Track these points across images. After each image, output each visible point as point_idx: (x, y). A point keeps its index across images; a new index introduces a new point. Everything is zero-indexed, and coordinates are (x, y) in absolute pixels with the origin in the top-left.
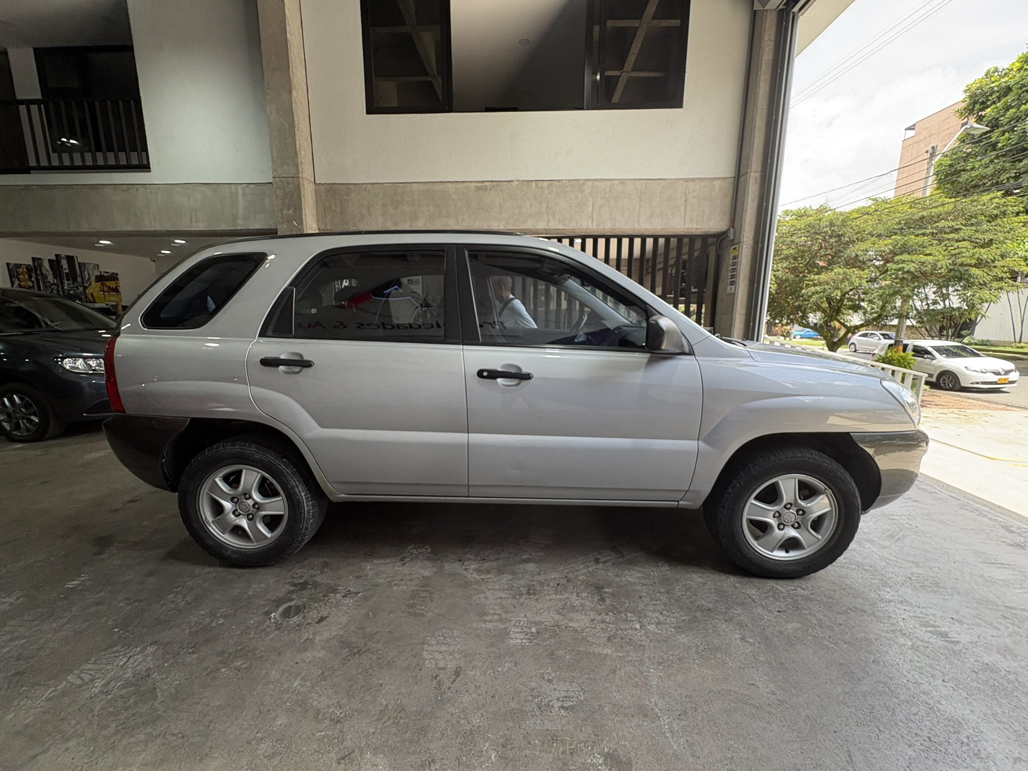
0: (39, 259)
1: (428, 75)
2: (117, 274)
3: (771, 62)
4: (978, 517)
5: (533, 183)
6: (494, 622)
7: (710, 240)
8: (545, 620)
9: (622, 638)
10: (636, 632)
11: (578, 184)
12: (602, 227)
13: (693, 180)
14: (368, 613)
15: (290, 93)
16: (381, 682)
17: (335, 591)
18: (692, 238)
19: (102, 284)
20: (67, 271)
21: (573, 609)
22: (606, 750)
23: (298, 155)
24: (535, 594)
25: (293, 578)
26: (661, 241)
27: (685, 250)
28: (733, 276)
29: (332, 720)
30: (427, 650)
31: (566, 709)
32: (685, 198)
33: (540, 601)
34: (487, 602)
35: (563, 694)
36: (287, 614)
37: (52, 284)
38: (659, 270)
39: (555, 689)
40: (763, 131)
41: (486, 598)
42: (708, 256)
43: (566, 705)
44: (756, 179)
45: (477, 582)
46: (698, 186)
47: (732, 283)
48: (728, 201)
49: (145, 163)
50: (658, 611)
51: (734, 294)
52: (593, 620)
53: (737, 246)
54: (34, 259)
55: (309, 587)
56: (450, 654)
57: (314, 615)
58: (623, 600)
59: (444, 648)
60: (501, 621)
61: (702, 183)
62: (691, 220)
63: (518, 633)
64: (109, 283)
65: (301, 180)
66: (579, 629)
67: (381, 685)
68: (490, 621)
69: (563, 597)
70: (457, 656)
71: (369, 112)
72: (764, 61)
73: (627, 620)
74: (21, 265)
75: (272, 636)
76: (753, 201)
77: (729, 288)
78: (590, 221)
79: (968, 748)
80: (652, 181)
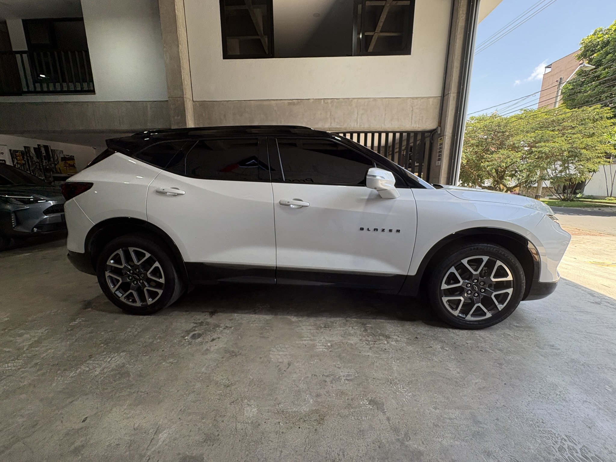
0: (28, 147)
1: (258, 35)
2: (74, 156)
3: (463, 27)
4: (576, 289)
5: (322, 101)
6: (307, 341)
7: (426, 134)
8: (335, 340)
9: (377, 348)
10: (384, 345)
11: (348, 101)
12: (363, 127)
13: (417, 98)
14: (238, 337)
15: (178, 46)
16: (249, 368)
17: (219, 326)
18: (416, 133)
19: (65, 162)
20: (45, 154)
21: (350, 334)
22: (370, 398)
23: (183, 84)
24: (329, 327)
25: (195, 320)
26: (398, 135)
27: (412, 140)
28: (440, 156)
29: (225, 386)
30: (272, 354)
31: (348, 380)
32: (411, 110)
33: (332, 331)
34: (303, 331)
35: (346, 373)
36: (194, 337)
37: (37, 162)
38: (396, 152)
39: (342, 372)
40: (458, 69)
41: (302, 329)
42: (425, 144)
43: (348, 379)
44: (454, 97)
45: (296, 322)
46: (419, 102)
47: (439, 160)
48: (437, 110)
49: (92, 89)
50: (397, 335)
51: (440, 165)
52: (361, 340)
53: (442, 138)
54: (25, 147)
55: (204, 324)
56: (285, 356)
57: (209, 338)
58: (378, 330)
59: (281, 353)
60: (311, 340)
61: (422, 100)
62: (415, 122)
63: (321, 346)
64: (69, 162)
65: (185, 99)
66: (354, 344)
67: (249, 370)
68: (305, 340)
69: (344, 329)
70: (289, 357)
71: (224, 58)
72: (459, 27)
73: (380, 340)
74: (18, 151)
75: (187, 348)
76: (452, 110)
77: (437, 162)
78: (356, 123)
79: (560, 396)
80: (392, 99)
